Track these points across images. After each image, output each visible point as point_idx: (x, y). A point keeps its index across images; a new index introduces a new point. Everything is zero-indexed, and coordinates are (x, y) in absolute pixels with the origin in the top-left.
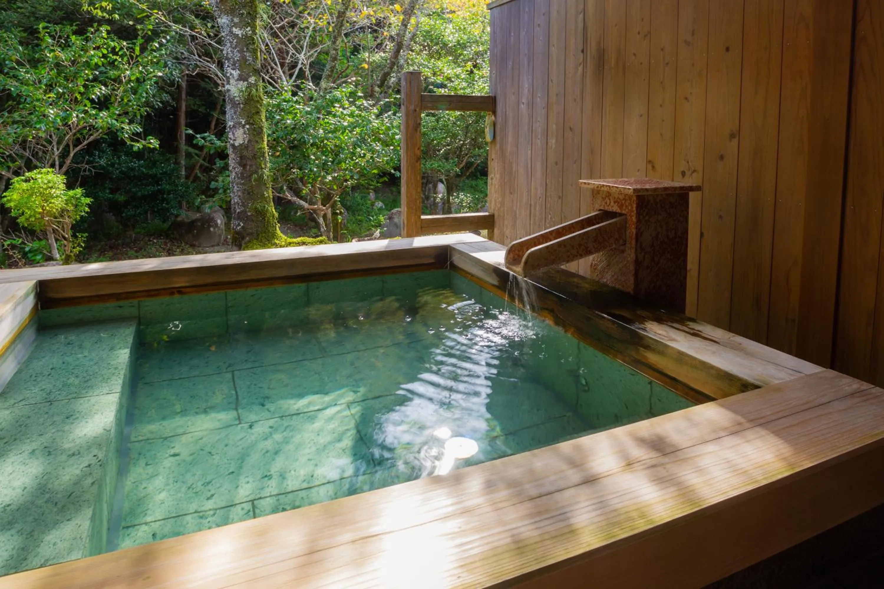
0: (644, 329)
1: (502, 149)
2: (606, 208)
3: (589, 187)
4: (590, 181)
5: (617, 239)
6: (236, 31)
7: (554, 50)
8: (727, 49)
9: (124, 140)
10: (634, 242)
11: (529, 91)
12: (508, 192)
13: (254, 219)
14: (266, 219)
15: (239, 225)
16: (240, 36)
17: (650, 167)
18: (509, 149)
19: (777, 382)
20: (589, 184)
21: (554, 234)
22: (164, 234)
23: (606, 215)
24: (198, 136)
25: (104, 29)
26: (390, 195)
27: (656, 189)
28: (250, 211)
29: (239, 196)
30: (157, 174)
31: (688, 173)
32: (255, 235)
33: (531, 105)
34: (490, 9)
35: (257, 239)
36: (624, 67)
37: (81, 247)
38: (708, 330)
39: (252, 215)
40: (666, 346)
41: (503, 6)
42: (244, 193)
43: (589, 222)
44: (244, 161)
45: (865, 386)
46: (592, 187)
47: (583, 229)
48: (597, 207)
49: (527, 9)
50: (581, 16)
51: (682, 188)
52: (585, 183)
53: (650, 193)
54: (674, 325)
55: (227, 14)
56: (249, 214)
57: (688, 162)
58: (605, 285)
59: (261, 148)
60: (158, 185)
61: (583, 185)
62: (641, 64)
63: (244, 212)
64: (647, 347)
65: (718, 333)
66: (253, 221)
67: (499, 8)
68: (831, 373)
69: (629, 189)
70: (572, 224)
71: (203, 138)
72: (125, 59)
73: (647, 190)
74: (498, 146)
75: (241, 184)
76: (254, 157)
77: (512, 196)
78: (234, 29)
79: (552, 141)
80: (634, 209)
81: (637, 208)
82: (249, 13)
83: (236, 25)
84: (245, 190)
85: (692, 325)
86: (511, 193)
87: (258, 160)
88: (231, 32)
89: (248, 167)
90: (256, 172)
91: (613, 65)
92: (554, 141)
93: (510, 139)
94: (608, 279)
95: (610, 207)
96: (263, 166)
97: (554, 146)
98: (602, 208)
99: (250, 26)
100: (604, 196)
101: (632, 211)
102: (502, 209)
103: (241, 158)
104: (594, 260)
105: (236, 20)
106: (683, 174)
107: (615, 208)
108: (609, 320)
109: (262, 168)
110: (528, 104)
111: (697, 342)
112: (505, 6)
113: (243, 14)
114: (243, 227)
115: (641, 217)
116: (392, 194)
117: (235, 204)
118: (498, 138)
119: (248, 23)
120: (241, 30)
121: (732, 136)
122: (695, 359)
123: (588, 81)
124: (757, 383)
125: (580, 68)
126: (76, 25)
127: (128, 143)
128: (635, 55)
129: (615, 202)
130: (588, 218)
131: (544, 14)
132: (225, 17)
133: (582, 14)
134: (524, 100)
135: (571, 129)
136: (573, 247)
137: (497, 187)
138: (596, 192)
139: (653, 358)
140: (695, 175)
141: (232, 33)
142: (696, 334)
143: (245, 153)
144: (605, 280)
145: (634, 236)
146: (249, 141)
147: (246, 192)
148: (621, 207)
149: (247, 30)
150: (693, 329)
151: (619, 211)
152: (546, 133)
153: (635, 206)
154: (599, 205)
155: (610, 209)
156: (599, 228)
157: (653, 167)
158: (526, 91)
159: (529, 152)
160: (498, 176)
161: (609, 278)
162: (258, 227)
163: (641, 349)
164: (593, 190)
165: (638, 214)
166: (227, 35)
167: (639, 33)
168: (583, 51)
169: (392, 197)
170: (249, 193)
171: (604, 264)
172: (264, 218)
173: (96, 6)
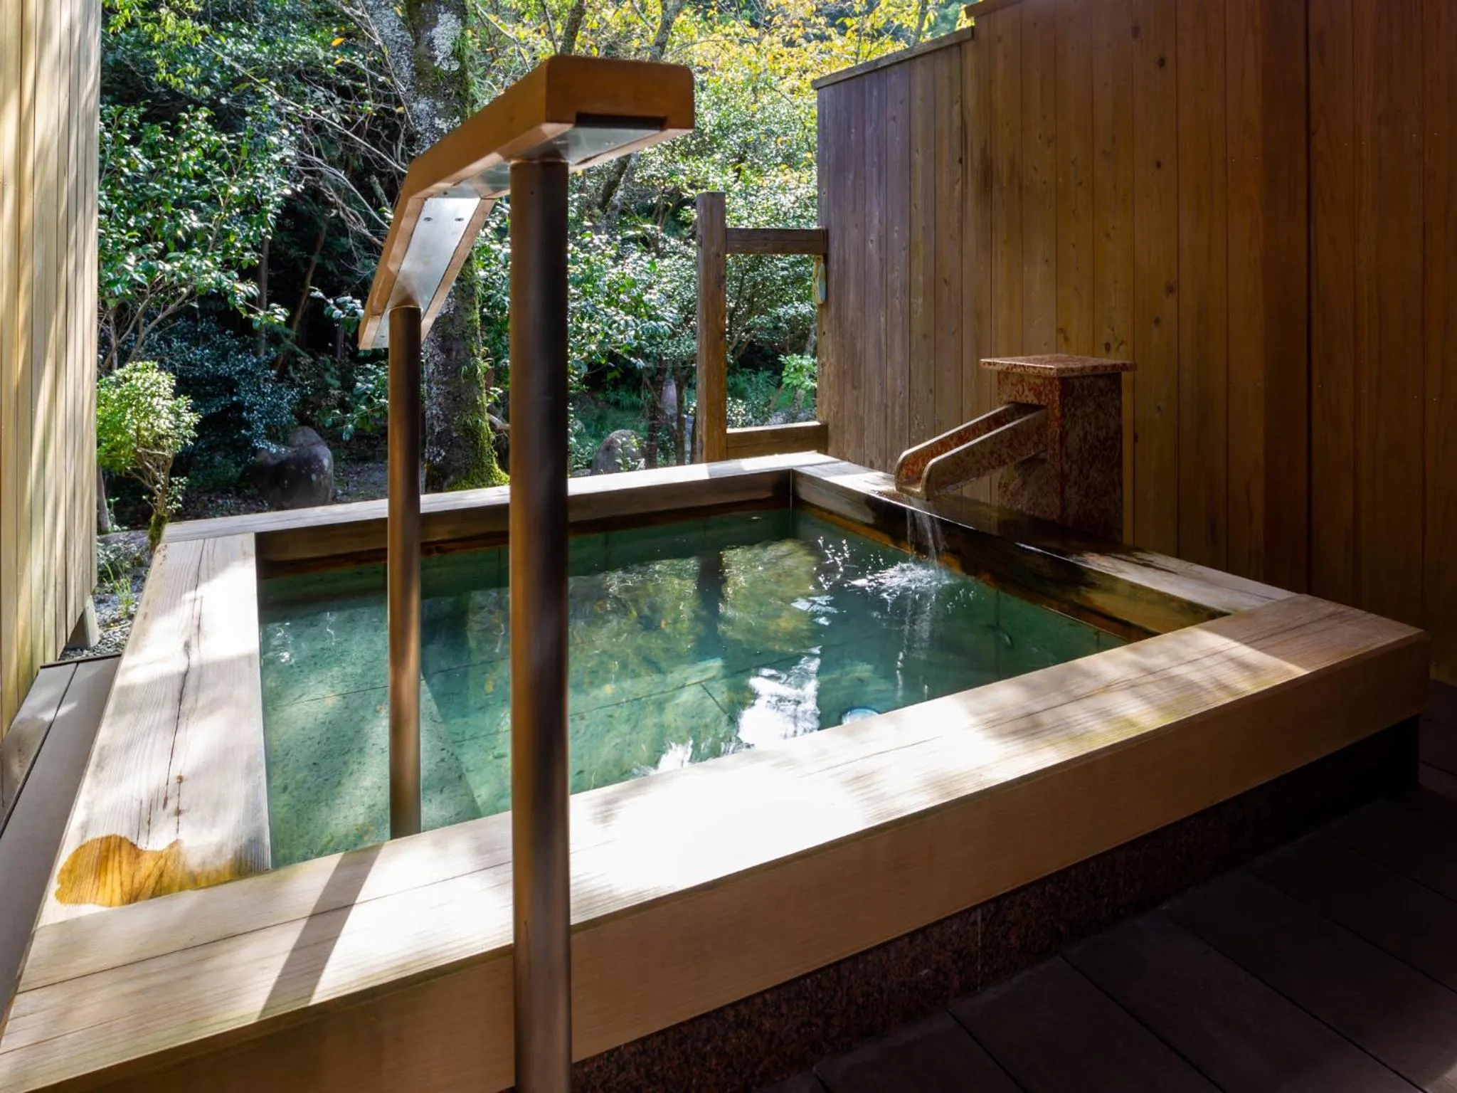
0: (1085, 562)
1: (839, 316)
2: (1018, 399)
3: (996, 368)
4: (997, 360)
5: (1035, 444)
6: (441, 124)
7: (918, 158)
8: (1159, 165)
9: (238, 311)
10: (1057, 447)
11: (880, 221)
12: (849, 386)
13: (461, 443)
14: (480, 442)
15: (439, 454)
16: (445, 131)
17: (1061, 337)
18: (850, 315)
19: (1246, 609)
20: (995, 364)
21: (955, 439)
22: (232, 488)
23: (1019, 408)
24: (331, 301)
25: (203, 114)
26: (593, 407)
27: (1083, 369)
28: (457, 431)
29: (440, 404)
30: (230, 375)
31: (1114, 346)
32: (464, 471)
33: (884, 244)
34: (818, 89)
35: (465, 479)
36: (1021, 187)
37: (178, 501)
38: (1160, 560)
39: (459, 436)
40: (1116, 579)
41: (837, 86)
42: (447, 399)
43: (997, 421)
44: (448, 344)
45: (1343, 608)
46: (1000, 368)
47: (991, 430)
48: (1005, 397)
49: (875, 93)
50: (957, 108)
51: (1114, 366)
52: (989, 363)
53: (1076, 374)
54: (1119, 556)
55: (427, 94)
56: (455, 435)
57: (1113, 330)
58: (1020, 513)
59: (471, 321)
60: (233, 394)
61: (987, 366)
62: (1045, 182)
63: (447, 432)
64: (1091, 585)
65: (1173, 563)
66: (460, 447)
67: (831, 87)
68: (1305, 598)
69: (1051, 369)
70: (977, 423)
71: (340, 306)
72: (226, 166)
73: (1072, 370)
74: (833, 310)
75: (443, 383)
76: (463, 337)
77: (855, 393)
78: (437, 121)
79: (919, 302)
80: (1057, 398)
81: (1060, 397)
82: (458, 94)
83: (439, 114)
84: (448, 393)
85: (1140, 555)
86: (854, 388)
87: (468, 341)
88: (432, 125)
89: (454, 353)
90: (466, 362)
91: (1005, 185)
92: (920, 301)
93: (852, 297)
94: (1022, 505)
95: (1023, 398)
96: (476, 352)
97: (920, 310)
98: (1012, 399)
99: (459, 114)
100: (1014, 382)
101: (1054, 402)
102: (840, 415)
103: (443, 337)
104: (1002, 478)
105: (440, 105)
106: (1108, 346)
107: (1030, 398)
108: (1038, 553)
109: (474, 355)
110: (880, 242)
111: (1150, 573)
112: (842, 84)
113: (450, 94)
114: (445, 458)
115: (1066, 410)
116: (596, 405)
117: (432, 417)
118: (833, 298)
119: (457, 110)
120: (446, 122)
121: (1170, 289)
122: (1151, 591)
123: (970, 206)
124: (1225, 610)
125: (958, 187)
126: (146, 105)
127: (245, 315)
128: (1035, 169)
129: (1030, 390)
130: (996, 414)
131: (901, 102)
132: (424, 100)
133: (958, 105)
134: (873, 237)
135: (946, 281)
136: (983, 454)
137: (831, 378)
138: (1005, 374)
139: (1098, 599)
140: (1122, 348)
141: (434, 126)
142: (1148, 565)
143: (450, 330)
144: (1019, 507)
145: (1058, 436)
146: (456, 308)
147: (451, 397)
148: (1038, 395)
149: (456, 121)
150: (1142, 559)
151: (1036, 402)
152: (909, 290)
153: (1057, 393)
154: (1009, 393)
155: (1022, 400)
156: (1013, 428)
157: (1066, 339)
158: (876, 221)
159: (883, 319)
160: (833, 360)
161: (1025, 502)
162: (467, 457)
163: (1083, 588)
164: (999, 373)
165: (1063, 405)
166: (426, 130)
167: (1040, 137)
168: (961, 161)
169: (596, 411)
170: (454, 399)
171: (1018, 482)
172: (476, 443)
173: (178, 72)
